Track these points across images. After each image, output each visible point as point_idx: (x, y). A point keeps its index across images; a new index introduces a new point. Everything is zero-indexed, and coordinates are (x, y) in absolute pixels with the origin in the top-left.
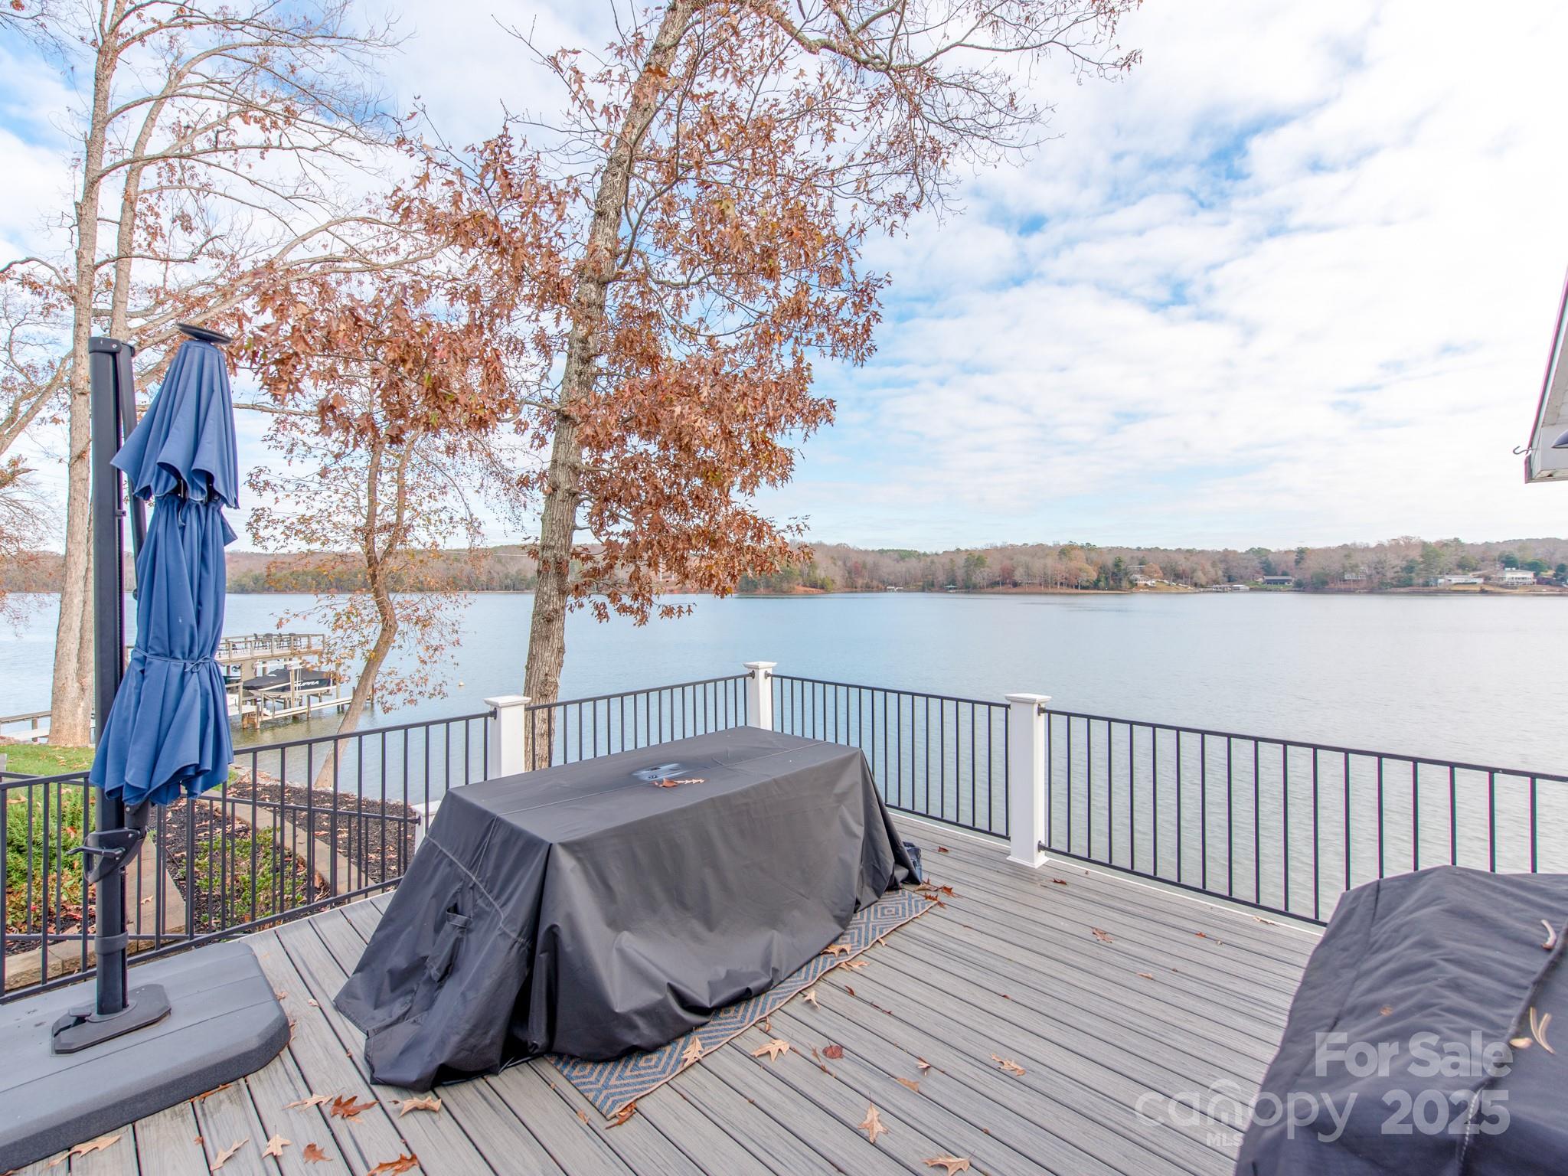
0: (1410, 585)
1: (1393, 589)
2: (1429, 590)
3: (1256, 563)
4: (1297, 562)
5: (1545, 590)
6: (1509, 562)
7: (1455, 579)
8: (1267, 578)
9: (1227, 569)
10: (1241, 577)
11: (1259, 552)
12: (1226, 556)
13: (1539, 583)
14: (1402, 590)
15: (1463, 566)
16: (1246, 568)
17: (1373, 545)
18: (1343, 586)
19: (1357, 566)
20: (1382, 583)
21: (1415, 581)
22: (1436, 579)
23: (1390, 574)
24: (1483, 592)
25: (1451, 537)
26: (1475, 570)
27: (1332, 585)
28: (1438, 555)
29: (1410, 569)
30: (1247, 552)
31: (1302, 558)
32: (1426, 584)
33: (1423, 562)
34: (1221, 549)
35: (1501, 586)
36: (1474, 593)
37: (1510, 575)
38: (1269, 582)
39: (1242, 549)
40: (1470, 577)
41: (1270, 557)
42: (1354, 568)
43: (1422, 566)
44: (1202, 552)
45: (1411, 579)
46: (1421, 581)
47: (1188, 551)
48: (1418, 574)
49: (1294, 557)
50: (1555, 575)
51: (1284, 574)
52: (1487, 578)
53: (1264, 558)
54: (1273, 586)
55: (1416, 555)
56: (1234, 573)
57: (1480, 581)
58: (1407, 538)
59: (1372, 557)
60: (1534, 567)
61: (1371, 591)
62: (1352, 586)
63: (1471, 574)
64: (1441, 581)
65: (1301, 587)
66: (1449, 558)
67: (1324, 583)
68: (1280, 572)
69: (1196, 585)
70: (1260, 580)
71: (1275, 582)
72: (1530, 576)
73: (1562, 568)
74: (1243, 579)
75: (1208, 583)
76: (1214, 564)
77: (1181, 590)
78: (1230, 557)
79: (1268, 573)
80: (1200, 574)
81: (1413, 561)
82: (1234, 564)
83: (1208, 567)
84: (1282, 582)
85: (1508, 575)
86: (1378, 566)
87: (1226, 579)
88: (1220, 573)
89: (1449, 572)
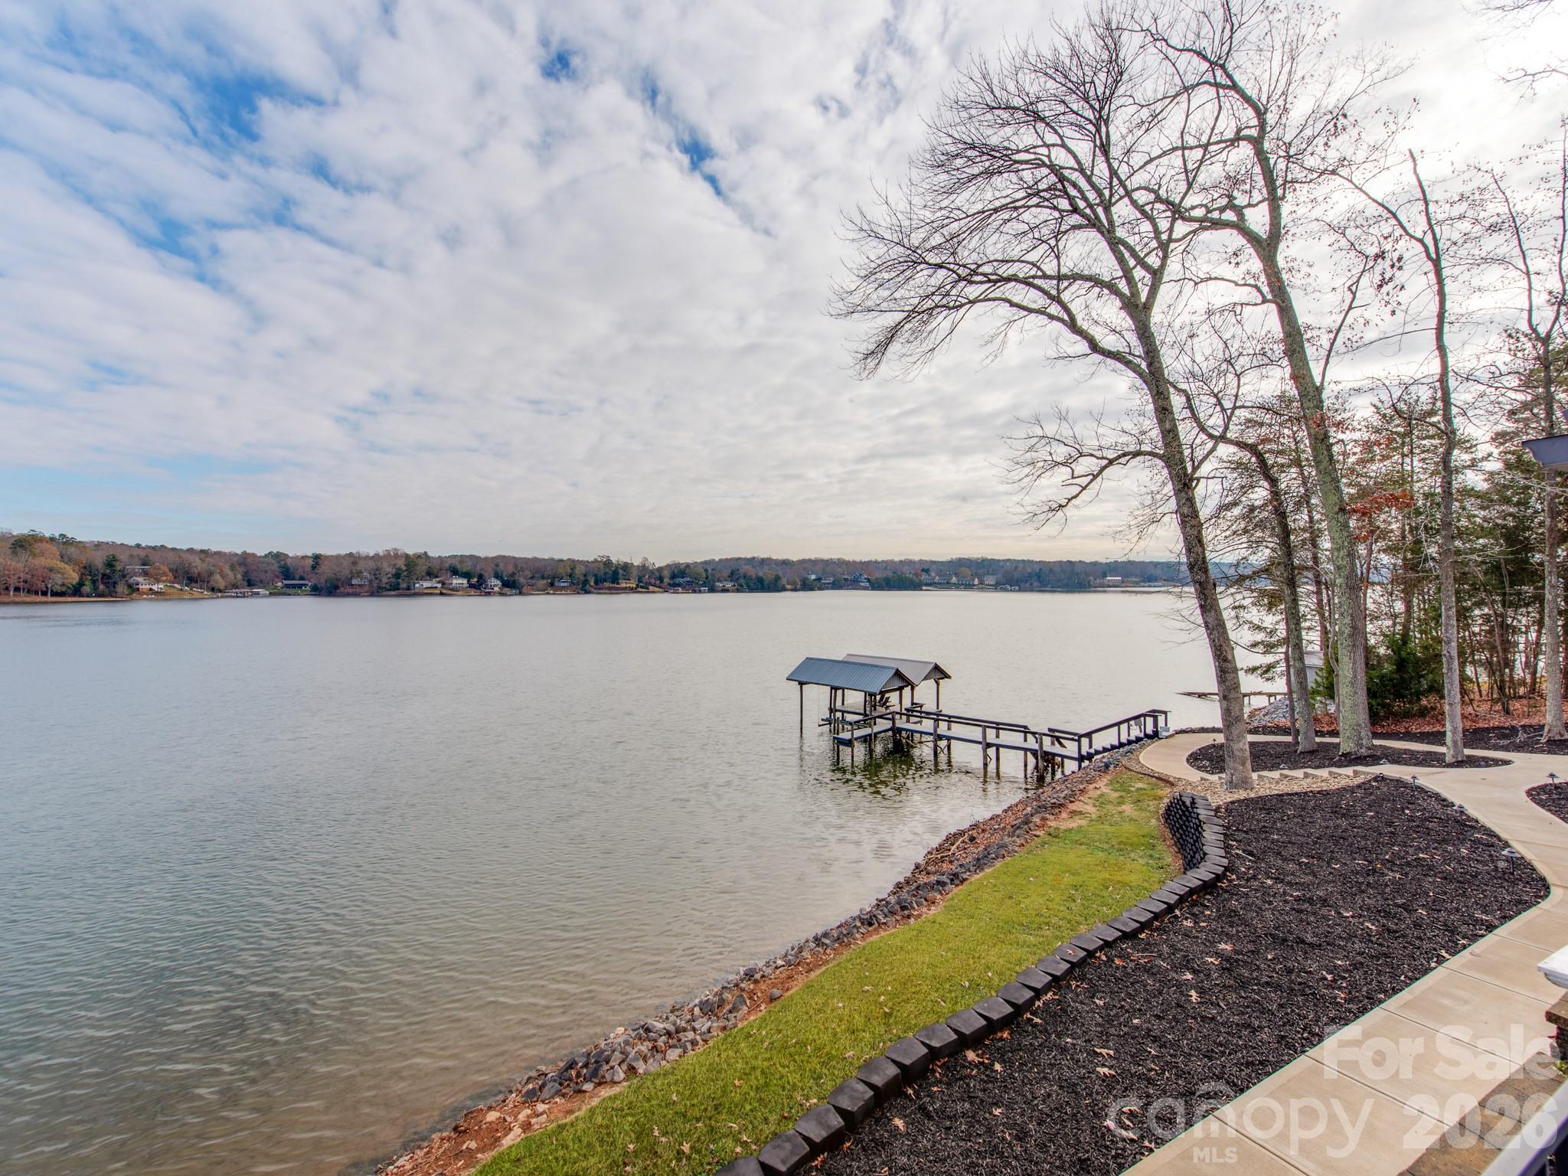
0: (399, 589)
1: (388, 592)
2: (409, 593)
3: (275, 567)
4: (313, 567)
5: (472, 592)
6: (455, 572)
7: (426, 584)
8: (285, 582)
9: (246, 573)
10: (261, 582)
11: (278, 556)
12: (245, 559)
14: (394, 593)
15: (430, 574)
16: (266, 572)
17: (372, 554)
18: (351, 591)
19: (361, 572)
20: (379, 588)
21: (402, 586)
22: (414, 584)
23: (385, 580)
24: (442, 594)
25: (422, 551)
26: (436, 577)
27: (343, 589)
28: (416, 565)
29: (397, 575)
30: (266, 556)
31: (317, 564)
32: (408, 588)
33: (406, 570)
34: (239, 552)
35: (452, 590)
36: (436, 594)
37: (457, 581)
39: (261, 553)
40: (433, 583)
41: (289, 561)
42: (358, 574)
43: (405, 573)
44: (218, 553)
45: (398, 584)
46: (405, 586)
47: (202, 551)
48: (403, 579)
49: (310, 562)
50: (478, 582)
51: (302, 578)
52: (443, 584)
53: (282, 563)
54: (292, 591)
55: (401, 563)
56: (253, 576)
57: (439, 585)
59: (371, 565)
60: (467, 575)
61: (372, 594)
62: (358, 590)
64: (417, 585)
65: (317, 591)
66: (422, 568)
67: (337, 587)
68: (297, 577)
69: (213, 590)
70: (280, 584)
71: (294, 586)
72: (465, 581)
73: (481, 577)
74: (263, 584)
75: (226, 587)
76: (232, 568)
77: (196, 595)
78: (250, 560)
79: (287, 578)
80: (218, 577)
81: (399, 569)
82: (254, 568)
83: (227, 570)
84: (300, 586)
85: (454, 582)
86: (376, 573)
87: (246, 583)
88: (239, 576)
89: (422, 578)
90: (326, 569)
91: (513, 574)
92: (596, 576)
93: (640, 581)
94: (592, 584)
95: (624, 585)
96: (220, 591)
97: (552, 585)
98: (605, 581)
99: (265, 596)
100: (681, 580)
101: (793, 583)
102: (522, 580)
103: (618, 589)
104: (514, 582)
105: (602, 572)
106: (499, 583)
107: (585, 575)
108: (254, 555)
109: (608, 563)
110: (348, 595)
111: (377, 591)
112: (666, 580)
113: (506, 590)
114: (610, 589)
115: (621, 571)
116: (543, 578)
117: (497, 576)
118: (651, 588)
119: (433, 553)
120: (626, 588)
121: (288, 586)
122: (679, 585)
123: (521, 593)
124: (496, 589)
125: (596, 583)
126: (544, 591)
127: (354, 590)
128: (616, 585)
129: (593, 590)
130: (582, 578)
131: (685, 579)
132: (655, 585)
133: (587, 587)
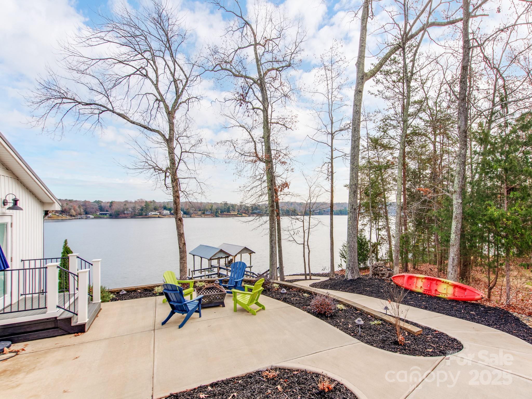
0: (142, 215)
1: (138, 217)
2: (146, 216)
3: (97, 206)
4: (110, 206)
5: (171, 216)
6: (165, 208)
7: (153, 213)
8: (101, 212)
11: (98, 202)
12: (85, 203)
13: (171, 214)
14: (140, 217)
15: (155, 209)
16: (93, 208)
18: (124, 216)
19: (128, 208)
20: (135, 215)
21: (143, 214)
23: (137, 212)
24: (159, 217)
27: (121, 215)
28: (149, 205)
29: (142, 210)
30: (94, 202)
31: (112, 205)
32: (146, 215)
34: (83, 200)
35: (163, 215)
37: (166, 212)
40: (156, 213)
41: (102, 204)
43: (145, 209)
45: (142, 213)
48: (144, 211)
49: (109, 205)
52: (160, 213)
53: (100, 205)
54: (102, 216)
55: (143, 205)
56: (88, 210)
57: (158, 214)
59: (132, 205)
60: (170, 209)
61: (132, 217)
62: (126, 216)
63: (157, 212)
64: (149, 214)
65: (111, 216)
66: (152, 206)
67: (118, 215)
68: (105, 210)
69: (71, 216)
70: (98, 213)
71: (103, 214)
72: (169, 212)
74: (92, 213)
75: (76, 215)
76: (79, 207)
77: (64, 218)
78: (87, 204)
79: (101, 211)
80: (73, 211)
81: (142, 207)
82: (88, 207)
83: (77, 208)
84: (106, 214)
85: (164, 212)
86: (134, 208)
87: (85, 213)
88: (82, 210)
89: (152, 211)
90: (115, 207)
91: (188, 209)
92: (221, 210)
93: (238, 211)
94: (219, 213)
95: (232, 213)
96: (74, 216)
97: (204, 213)
98: (225, 212)
99: (92, 218)
101: (301, 212)
102: (191, 211)
103: (230, 215)
104: (188, 212)
105: (224, 208)
107: (217, 209)
108: (89, 202)
109: (226, 204)
110: (123, 218)
111: (134, 216)
113: (185, 215)
114: (226, 215)
115: (231, 208)
116: (200, 210)
118: (243, 215)
119: (157, 201)
120: (233, 215)
121: (101, 214)
122: (255, 213)
123: (191, 217)
125: (221, 212)
126: (200, 216)
127: (125, 216)
128: (229, 213)
129: (219, 215)
130: (215, 211)
131: (257, 211)
132: (245, 213)
133: (217, 214)
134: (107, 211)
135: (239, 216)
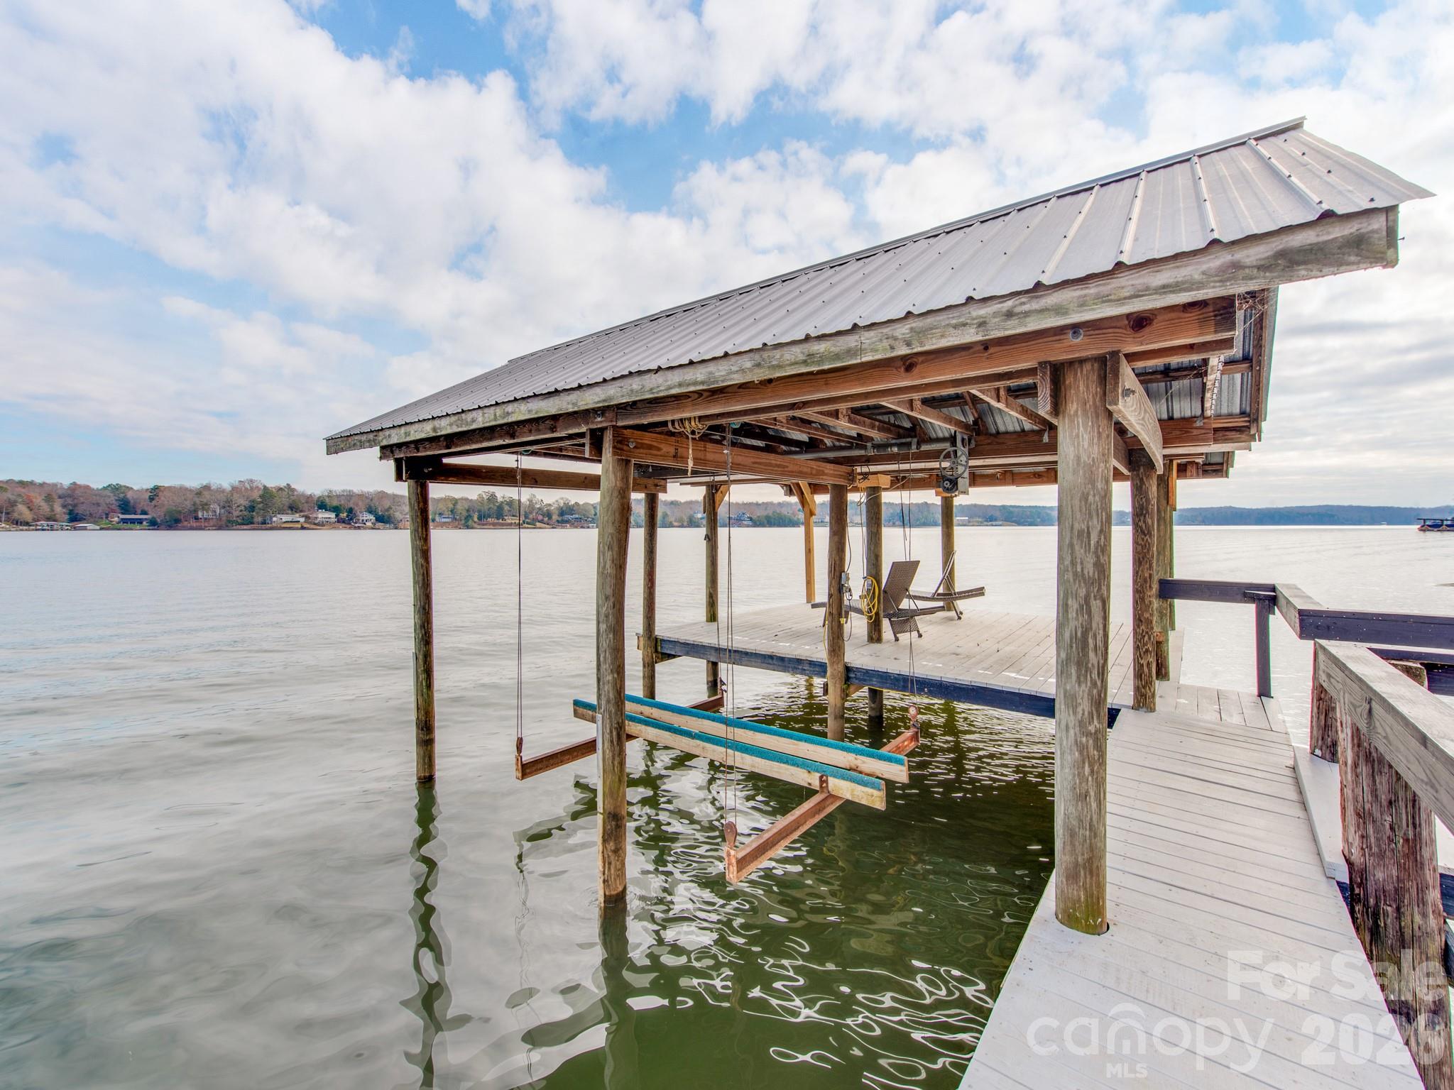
0: (252, 523)
2: (265, 525)
3: (112, 499)
4: (151, 499)
5: (341, 525)
6: (322, 505)
7: (285, 518)
8: (122, 516)
11: (116, 489)
13: (338, 522)
14: (245, 527)
15: (293, 508)
16: (98, 505)
18: (194, 523)
19: (208, 505)
20: (229, 521)
21: (255, 519)
22: (271, 518)
23: (236, 513)
24: (303, 528)
25: (283, 484)
26: (301, 511)
27: (186, 523)
28: (275, 498)
29: (252, 508)
30: (105, 488)
31: (156, 496)
32: (264, 523)
33: (261, 502)
34: (68, 483)
35: (315, 524)
37: (322, 515)
38: (125, 521)
39: (97, 484)
40: (295, 517)
41: (130, 494)
42: (205, 506)
43: (261, 506)
45: (253, 518)
46: (260, 519)
48: (257, 513)
49: (149, 493)
50: (347, 516)
52: (307, 517)
53: (122, 496)
55: (256, 495)
56: (80, 510)
57: (302, 520)
58: (251, 481)
59: (222, 497)
60: (336, 510)
61: (220, 527)
62: (204, 523)
63: (297, 515)
64: (274, 519)
65: (156, 525)
66: (283, 500)
67: (177, 521)
68: (137, 511)
69: (15, 522)
70: (115, 518)
72: (333, 515)
73: (350, 511)
74: (92, 517)
75: (34, 521)
78: (78, 492)
79: (125, 512)
81: (253, 502)
82: (83, 500)
84: (140, 521)
85: (320, 516)
86: (227, 505)
87: (68, 516)
88: (58, 509)
89: (281, 512)
90: (166, 502)
91: (387, 510)
92: (479, 512)
93: (526, 518)
94: (476, 519)
95: (509, 521)
96: (25, 524)
97: (433, 520)
98: (489, 516)
100: (570, 517)
102: (399, 515)
103: (503, 525)
104: (389, 517)
105: (486, 507)
106: (372, 517)
107: (468, 511)
108: (87, 487)
109: (493, 499)
110: (192, 528)
111: (226, 523)
112: (555, 517)
113: (379, 525)
114: (494, 524)
115: (506, 508)
117: (370, 511)
118: (538, 524)
119: (299, 487)
120: (511, 524)
122: (567, 522)
123: (396, 528)
124: (369, 524)
125: (480, 518)
127: (198, 524)
128: (501, 521)
129: (476, 526)
130: (465, 514)
131: (574, 516)
132: (541, 521)
133: (470, 522)
134: (144, 513)
135: (528, 528)
